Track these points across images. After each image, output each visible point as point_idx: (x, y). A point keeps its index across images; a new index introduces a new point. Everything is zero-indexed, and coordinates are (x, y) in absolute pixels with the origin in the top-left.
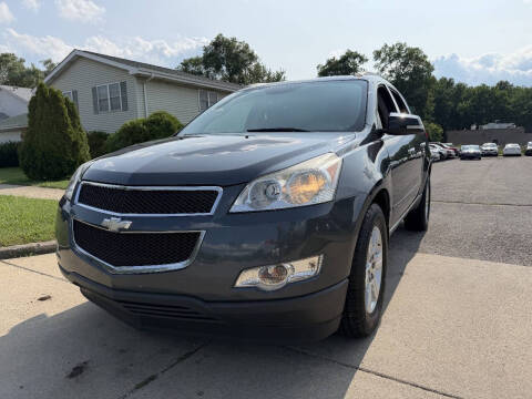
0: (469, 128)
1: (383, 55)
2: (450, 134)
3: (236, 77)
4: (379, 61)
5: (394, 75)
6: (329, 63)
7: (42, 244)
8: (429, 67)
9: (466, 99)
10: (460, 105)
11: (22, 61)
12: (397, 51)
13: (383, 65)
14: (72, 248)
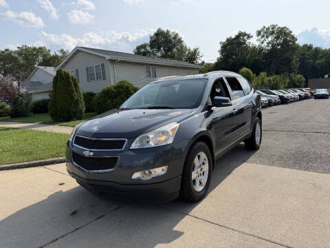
0: (323, 77)
1: (262, 33)
2: (310, 81)
3: (169, 53)
4: (260, 37)
5: (270, 45)
6: (228, 40)
7: (60, 158)
8: (294, 39)
9: (321, 58)
10: (317, 61)
11: (49, 51)
12: (271, 30)
13: (263, 39)
14: (71, 161)
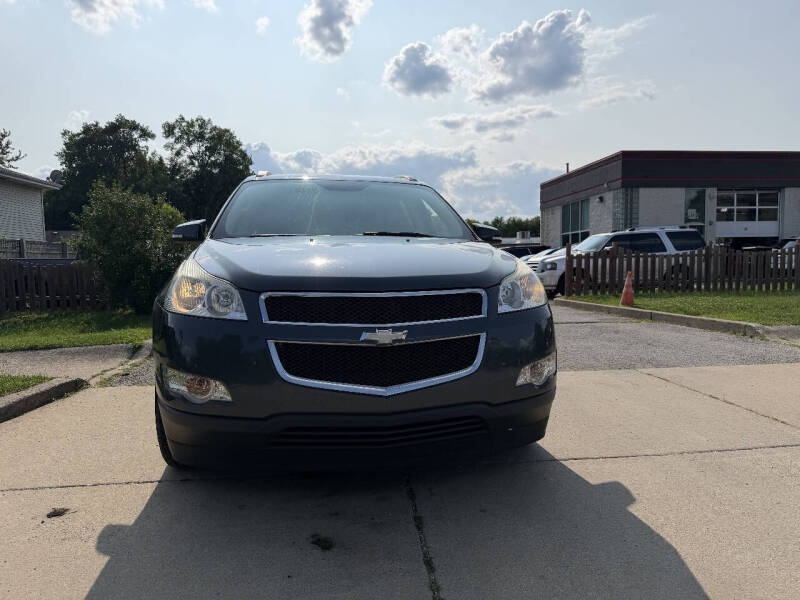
1: (177, 132)
4: (171, 140)
5: (196, 163)
8: (246, 159)
12: (197, 128)
13: (178, 146)
